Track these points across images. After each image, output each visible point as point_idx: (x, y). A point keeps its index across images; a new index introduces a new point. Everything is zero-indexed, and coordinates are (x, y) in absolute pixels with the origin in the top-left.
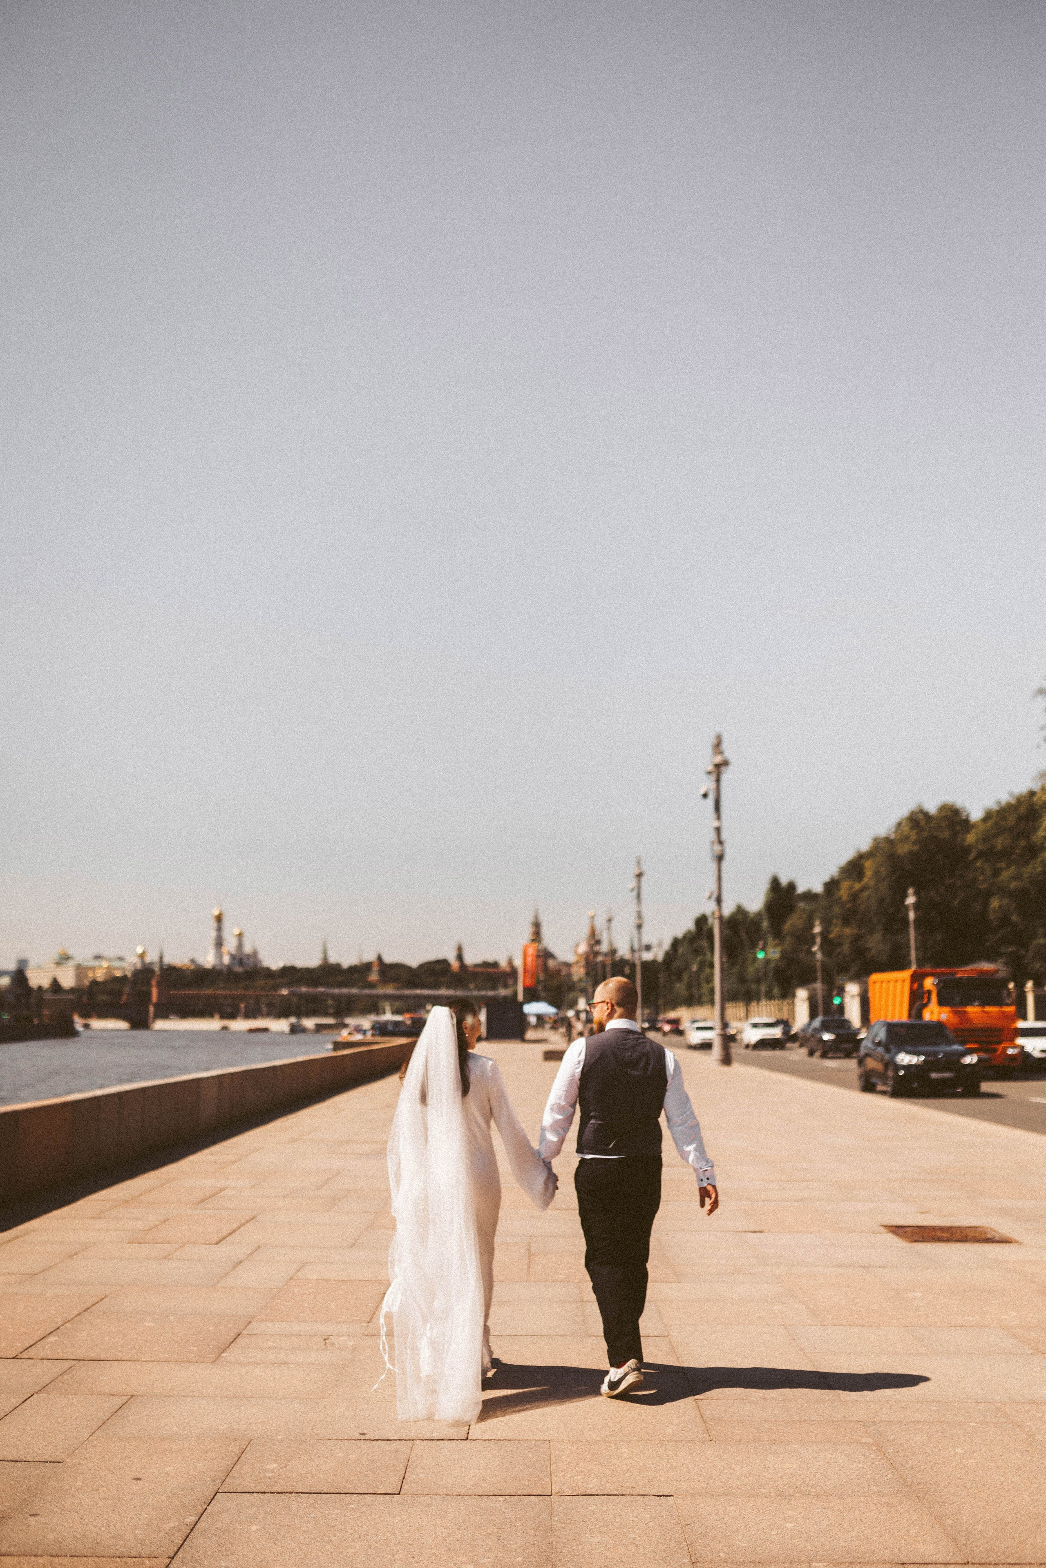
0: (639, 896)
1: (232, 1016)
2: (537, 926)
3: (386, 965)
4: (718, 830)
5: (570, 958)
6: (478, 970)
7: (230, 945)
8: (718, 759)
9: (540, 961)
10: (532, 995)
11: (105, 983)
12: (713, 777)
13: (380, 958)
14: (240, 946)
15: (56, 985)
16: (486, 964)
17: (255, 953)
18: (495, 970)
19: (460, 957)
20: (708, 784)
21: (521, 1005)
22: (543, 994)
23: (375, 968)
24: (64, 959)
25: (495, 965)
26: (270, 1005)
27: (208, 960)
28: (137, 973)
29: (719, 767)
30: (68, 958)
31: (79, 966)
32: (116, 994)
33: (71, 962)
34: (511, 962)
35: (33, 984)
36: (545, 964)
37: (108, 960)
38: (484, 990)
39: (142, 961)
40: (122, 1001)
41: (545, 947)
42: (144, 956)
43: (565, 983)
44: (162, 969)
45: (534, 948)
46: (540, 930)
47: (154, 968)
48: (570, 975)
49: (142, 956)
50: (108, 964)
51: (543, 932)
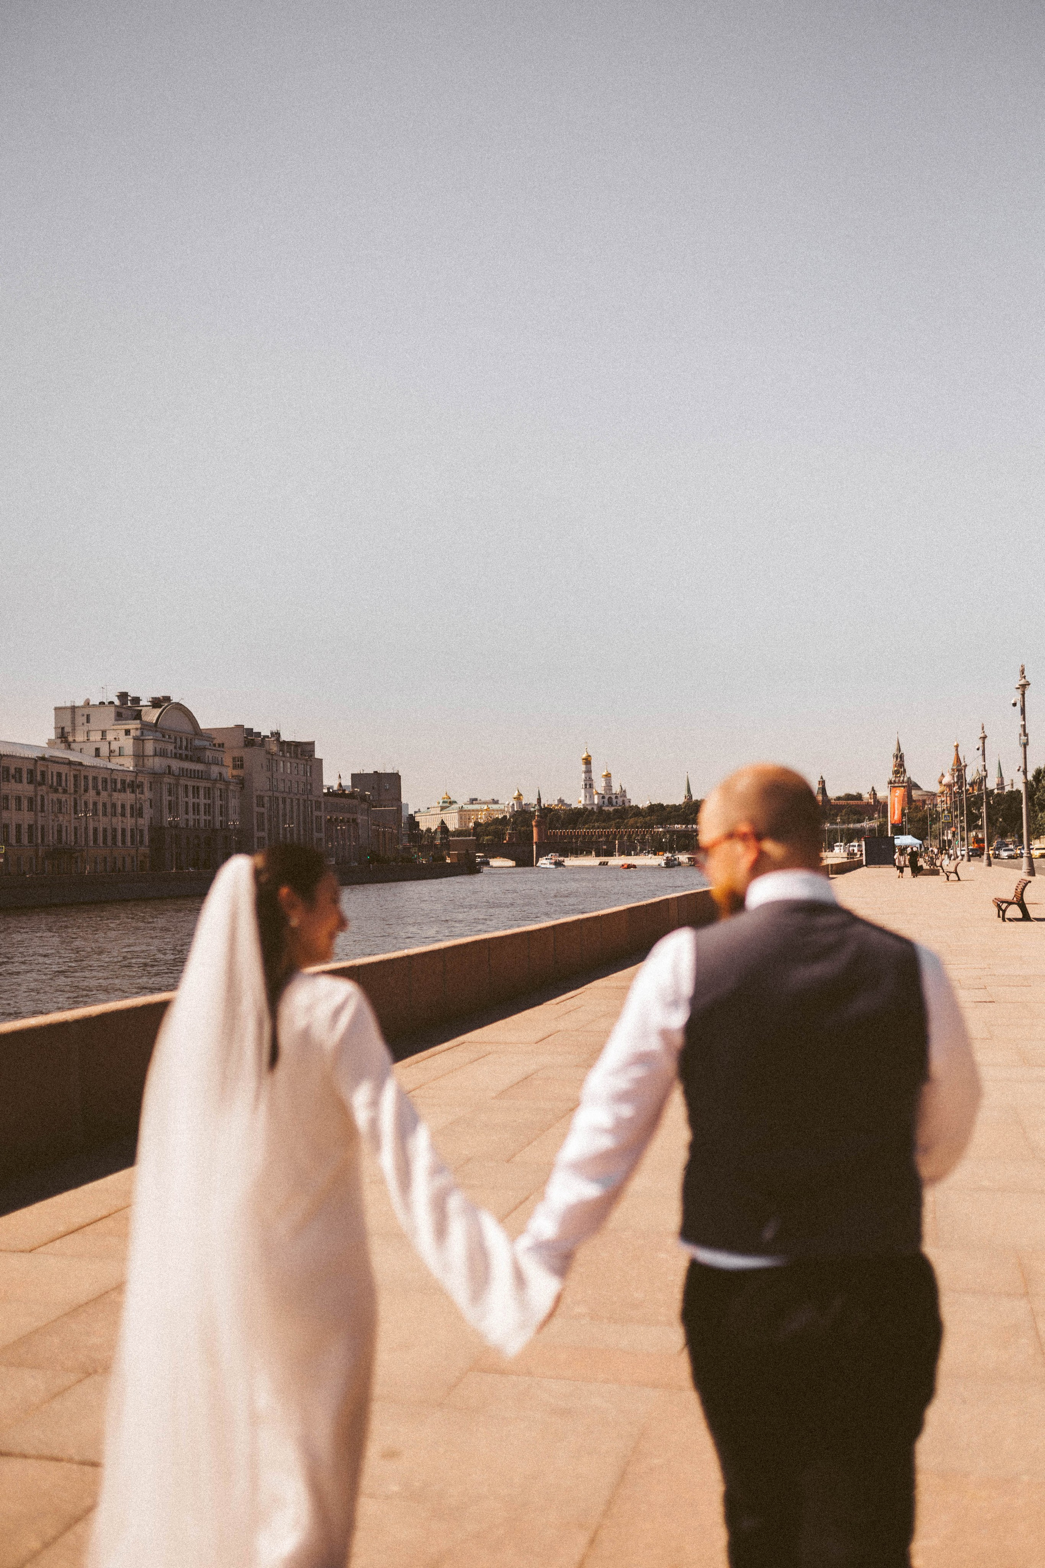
0: (984, 754)
1: (610, 854)
2: (900, 758)
4: (1024, 726)
5: (936, 789)
6: (841, 802)
7: (599, 786)
8: (1023, 682)
9: (906, 793)
10: (899, 830)
11: (487, 824)
12: (1020, 691)
14: (609, 786)
15: (443, 827)
16: (849, 797)
17: (623, 793)
18: (859, 802)
19: (823, 790)
20: (1017, 697)
22: (910, 827)
24: (449, 803)
25: (859, 797)
26: (643, 842)
27: (578, 800)
28: (516, 815)
29: (1024, 687)
30: (451, 803)
31: (461, 809)
32: (500, 835)
33: (454, 806)
34: (875, 794)
35: (423, 827)
36: (909, 796)
37: (485, 803)
38: (849, 823)
39: (520, 803)
40: (505, 842)
41: (909, 778)
42: (521, 797)
43: (931, 815)
44: (541, 810)
45: (897, 780)
46: (903, 761)
47: (532, 809)
48: (935, 806)
49: (519, 798)
50: (486, 807)
51: (907, 764)
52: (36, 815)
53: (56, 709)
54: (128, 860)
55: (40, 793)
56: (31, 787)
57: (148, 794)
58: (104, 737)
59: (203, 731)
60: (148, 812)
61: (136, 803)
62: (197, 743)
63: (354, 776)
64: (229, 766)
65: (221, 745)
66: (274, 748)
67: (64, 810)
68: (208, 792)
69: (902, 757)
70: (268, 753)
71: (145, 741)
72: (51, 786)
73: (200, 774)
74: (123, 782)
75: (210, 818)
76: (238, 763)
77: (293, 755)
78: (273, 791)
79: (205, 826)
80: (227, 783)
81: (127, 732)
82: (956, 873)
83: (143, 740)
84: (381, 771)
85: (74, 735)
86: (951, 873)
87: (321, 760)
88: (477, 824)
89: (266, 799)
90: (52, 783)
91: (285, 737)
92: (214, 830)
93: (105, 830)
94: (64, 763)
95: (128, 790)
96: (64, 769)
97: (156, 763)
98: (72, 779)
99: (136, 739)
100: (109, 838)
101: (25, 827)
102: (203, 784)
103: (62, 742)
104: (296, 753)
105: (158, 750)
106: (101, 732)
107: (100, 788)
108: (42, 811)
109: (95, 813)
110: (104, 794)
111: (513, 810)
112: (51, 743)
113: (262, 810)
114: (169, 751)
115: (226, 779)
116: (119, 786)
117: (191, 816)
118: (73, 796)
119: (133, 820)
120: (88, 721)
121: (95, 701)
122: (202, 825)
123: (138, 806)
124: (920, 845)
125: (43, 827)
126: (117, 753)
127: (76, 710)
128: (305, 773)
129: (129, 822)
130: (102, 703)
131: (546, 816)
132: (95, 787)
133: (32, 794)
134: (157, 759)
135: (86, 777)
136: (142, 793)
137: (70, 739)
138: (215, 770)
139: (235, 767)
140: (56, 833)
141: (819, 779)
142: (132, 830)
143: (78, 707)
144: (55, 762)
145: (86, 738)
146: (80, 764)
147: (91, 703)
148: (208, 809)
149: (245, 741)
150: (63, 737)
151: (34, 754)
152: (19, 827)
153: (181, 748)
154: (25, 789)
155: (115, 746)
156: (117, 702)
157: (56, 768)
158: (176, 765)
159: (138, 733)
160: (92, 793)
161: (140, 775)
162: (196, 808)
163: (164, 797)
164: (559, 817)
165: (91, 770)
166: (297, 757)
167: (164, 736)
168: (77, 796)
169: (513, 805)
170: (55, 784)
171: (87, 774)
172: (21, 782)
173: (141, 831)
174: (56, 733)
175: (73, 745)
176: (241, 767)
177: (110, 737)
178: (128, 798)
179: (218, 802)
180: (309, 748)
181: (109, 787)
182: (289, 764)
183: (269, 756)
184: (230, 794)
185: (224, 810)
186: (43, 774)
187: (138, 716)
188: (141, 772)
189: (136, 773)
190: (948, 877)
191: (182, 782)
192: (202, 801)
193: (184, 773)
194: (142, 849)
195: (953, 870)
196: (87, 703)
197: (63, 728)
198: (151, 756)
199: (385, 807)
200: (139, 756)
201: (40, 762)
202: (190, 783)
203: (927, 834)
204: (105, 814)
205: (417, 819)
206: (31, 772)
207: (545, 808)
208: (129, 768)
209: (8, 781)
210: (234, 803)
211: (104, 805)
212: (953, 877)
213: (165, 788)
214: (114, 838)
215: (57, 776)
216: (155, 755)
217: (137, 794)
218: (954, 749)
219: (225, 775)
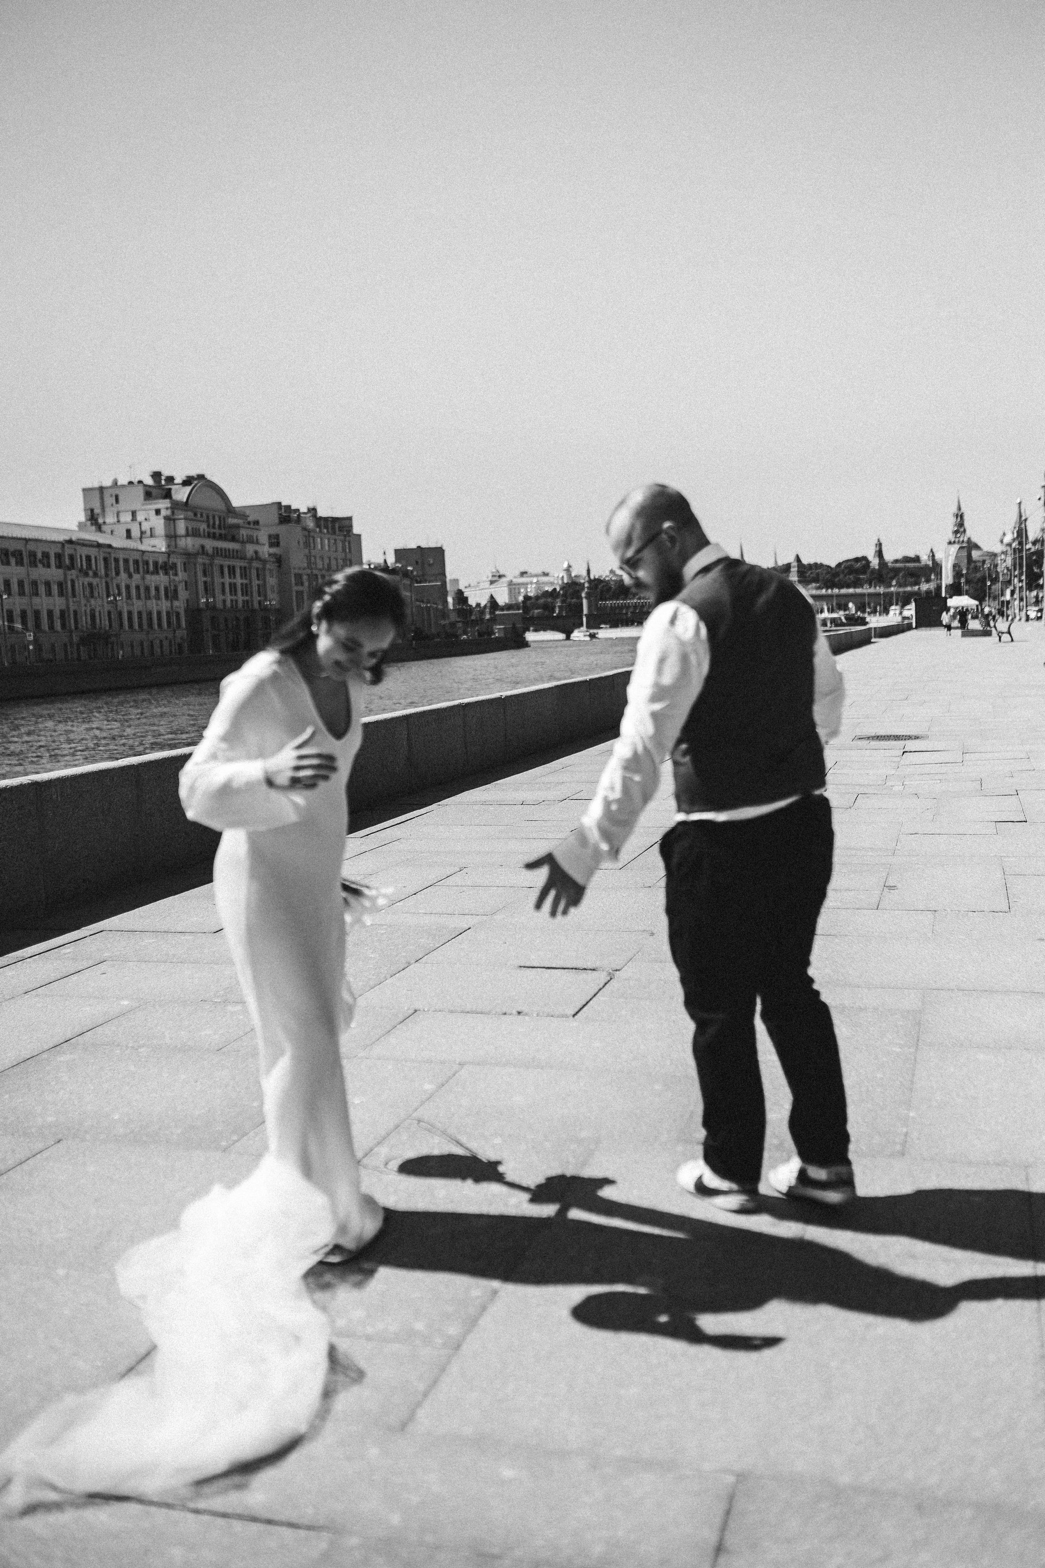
2: (960, 517)
3: (804, 565)
5: (998, 548)
6: (898, 565)
9: (964, 553)
10: (956, 590)
11: (537, 598)
13: (798, 559)
15: (493, 602)
16: (907, 559)
18: (917, 564)
19: (880, 553)
21: (946, 599)
22: (966, 588)
23: (794, 570)
24: (498, 576)
25: (917, 559)
28: (565, 587)
30: (500, 577)
31: (511, 583)
32: (549, 608)
33: (503, 580)
34: (933, 556)
35: (472, 602)
36: (969, 556)
37: (536, 576)
38: (906, 585)
39: (569, 575)
40: (555, 615)
41: (969, 539)
42: (571, 569)
43: (990, 575)
44: (590, 581)
45: (957, 540)
46: (963, 522)
47: (582, 581)
48: (996, 566)
49: (568, 570)
50: (535, 580)
51: (967, 524)
52: (67, 600)
53: (84, 490)
54: (166, 643)
55: (69, 577)
56: (60, 571)
57: (181, 575)
58: (134, 517)
59: (236, 509)
60: (183, 594)
61: (170, 585)
62: (231, 521)
63: (398, 552)
64: (264, 545)
65: (257, 523)
66: (311, 524)
67: (96, 594)
68: (245, 573)
69: (962, 516)
70: (305, 529)
71: (177, 521)
72: (81, 570)
73: (235, 553)
74: (156, 564)
75: (247, 598)
76: (275, 541)
77: (330, 530)
78: (312, 569)
79: (243, 606)
80: (264, 562)
81: (158, 512)
82: (1009, 633)
83: (174, 520)
84: (424, 545)
85: (104, 516)
86: (1003, 633)
87: (359, 536)
88: (527, 598)
89: (305, 577)
90: (82, 565)
91: (321, 513)
92: (253, 611)
93: (140, 613)
94: (92, 546)
95: (161, 572)
96: (93, 552)
97: (189, 543)
98: (102, 563)
99: (167, 518)
100: (145, 622)
101: (57, 614)
102: (238, 564)
103: (92, 524)
104: (333, 528)
105: (190, 528)
106: (131, 513)
107: (132, 569)
108: (74, 596)
109: (129, 597)
110: (136, 577)
111: (563, 583)
112: (81, 526)
113: (300, 588)
114: (202, 530)
115: (263, 558)
116: (151, 568)
117: (229, 598)
118: (104, 581)
119: (169, 604)
120: (117, 501)
121: (123, 481)
122: (240, 605)
123: (172, 588)
124: (977, 606)
125: (75, 612)
126: (148, 532)
127: (105, 491)
128: (344, 550)
129: (165, 605)
130: (131, 483)
131: (596, 586)
132: (127, 569)
133: (62, 578)
134: (189, 539)
135: (117, 560)
136: (176, 574)
137: (100, 521)
138: (250, 549)
139: (271, 545)
140: (89, 618)
141: (876, 542)
142: (168, 613)
143: (107, 488)
144: (84, 545)
145: (116, 520)
146: (110, 546)
147: (119, 484)
148: (246, 589)
149: (279, 518)
150: (93, 518)
151: (61, 538)
152: (50, 613)
153: (214, 527)
154: (54, 573)
155: (146, 526)
156: (149, 481)
157: (84, 551)
158: (210, 544)
159: (169, 512)
160: (123, 575)
161: (171, 556)
162: (233, 587)
163: (199, 577)
164: (611, 588)
165: (120, 552)
166: (334, 533)
167: (195, 515)
168: (108, 579)
169: (563, 577)
170: (85, 567)
171: (117, 556)
172: (49, 566)
173: (178, 614)
174: (86, 516)
175: (104, 528)
176: (277, 544)
177: (140, 517)
178: (161, 579)
179: (255, 582)
180: (347, 522)
181: (141, 570)
182: (326, 541)
183: (306, 533)
184: (267, 573)
185: (262, 590)
186: (72, 557)
187: (168, 495)
188: (174, 552)
189: (169, 554)
190: (1000, 638)
191: (218, 561)
192: (239, 581)
193: (218, 552)
194: (179, 633)
195: (1006, 630)
196: (115, 483)
197: (92, 510)
198: (183, 536)
199: (429, 582)
200: (171, 537)
201: (67, 546)
202: (226, 563)
203: (985, 595)
204: (139, 597)
205: (466, 594)
206: (59, 556)
207: (595, 579)
208: (160, 549)
209: (36, 566)
210: (272, 581)
211: (138, 588)
212: (1006, 637)
213: (199, 569)
214: (150, 619)
215: (86, 560)
216: (187, 535)
217: (171, 576)
218: (1017, 507)
219: (261, 554)
